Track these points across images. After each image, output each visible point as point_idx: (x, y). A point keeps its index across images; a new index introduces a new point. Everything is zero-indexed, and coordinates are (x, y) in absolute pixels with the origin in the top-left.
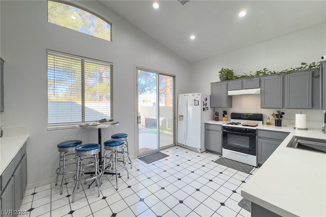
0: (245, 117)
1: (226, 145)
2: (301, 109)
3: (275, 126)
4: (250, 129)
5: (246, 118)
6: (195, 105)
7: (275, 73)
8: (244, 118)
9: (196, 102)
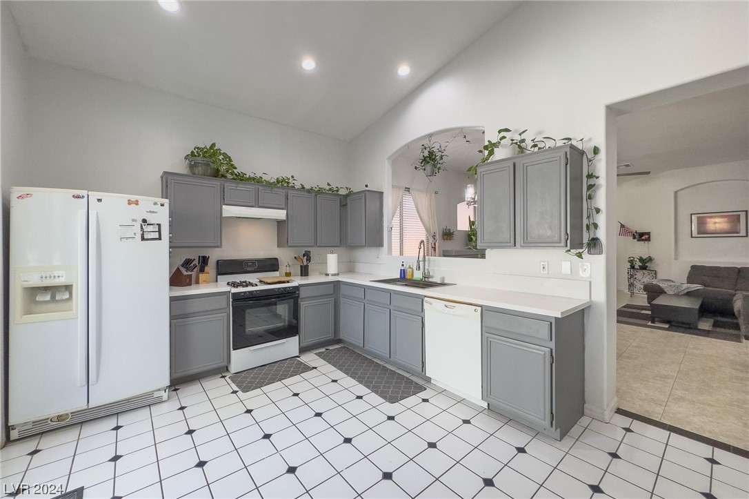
0: (250, 266)
1: (242, 340)
2: (331, 246)
3: (300, 277)
4: (279, 289)
5: (252, 269)
6: (143, 239)
7: (303, 188)
8: (249, 269)
9: (150, 228)
